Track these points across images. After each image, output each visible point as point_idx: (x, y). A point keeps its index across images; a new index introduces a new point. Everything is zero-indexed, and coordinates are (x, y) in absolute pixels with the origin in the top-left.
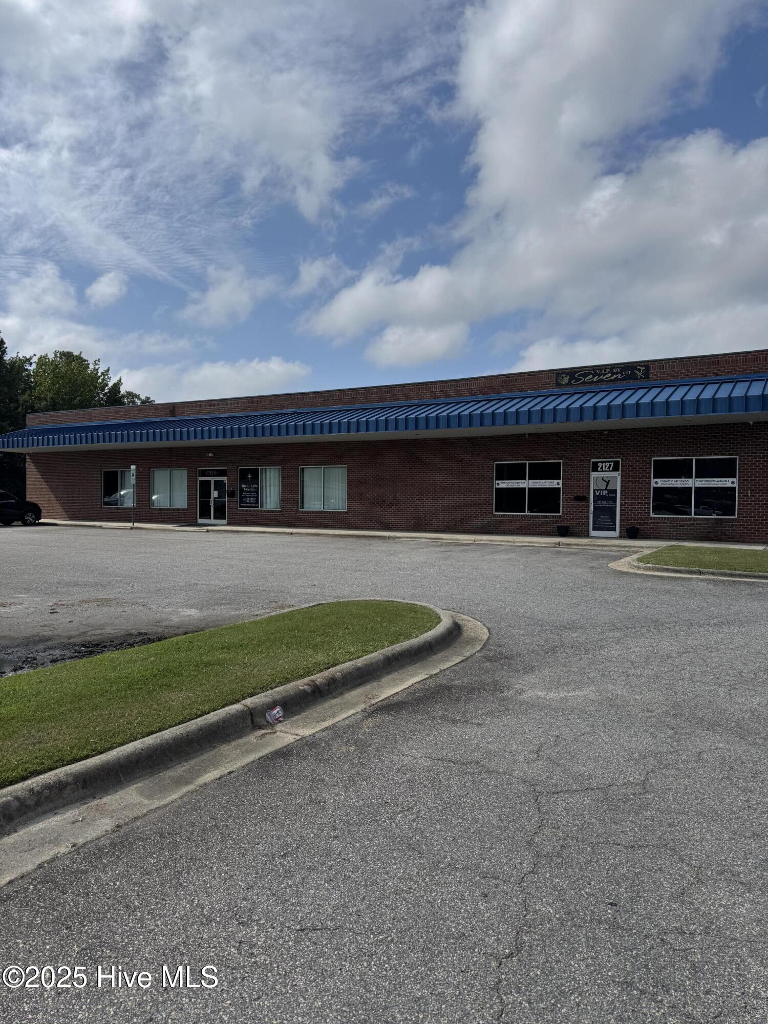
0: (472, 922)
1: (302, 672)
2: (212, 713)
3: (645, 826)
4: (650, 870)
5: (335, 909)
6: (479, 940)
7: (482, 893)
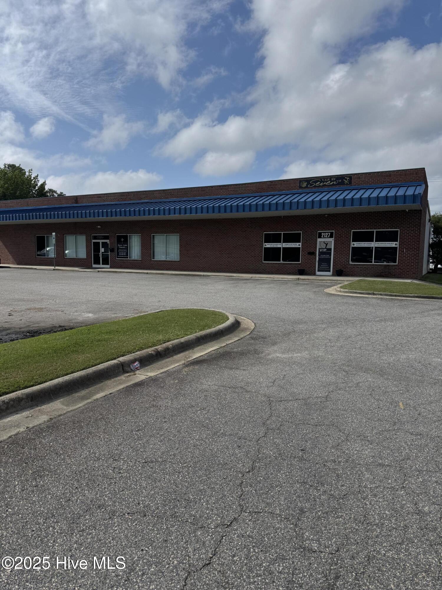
0: (231, 458)
1: (150, 345)
2: (101, 365)
3: (324, 416)
4: (324, 435)
5: (163, 453)
6: (234, 466)
7: (238, 446)
